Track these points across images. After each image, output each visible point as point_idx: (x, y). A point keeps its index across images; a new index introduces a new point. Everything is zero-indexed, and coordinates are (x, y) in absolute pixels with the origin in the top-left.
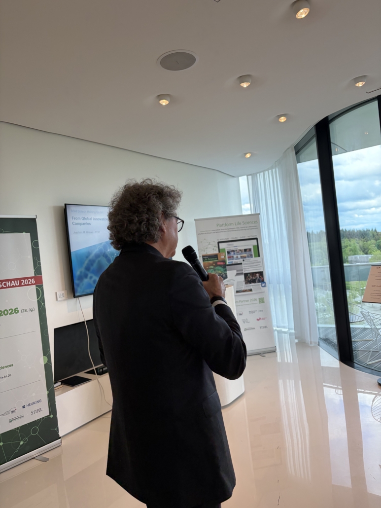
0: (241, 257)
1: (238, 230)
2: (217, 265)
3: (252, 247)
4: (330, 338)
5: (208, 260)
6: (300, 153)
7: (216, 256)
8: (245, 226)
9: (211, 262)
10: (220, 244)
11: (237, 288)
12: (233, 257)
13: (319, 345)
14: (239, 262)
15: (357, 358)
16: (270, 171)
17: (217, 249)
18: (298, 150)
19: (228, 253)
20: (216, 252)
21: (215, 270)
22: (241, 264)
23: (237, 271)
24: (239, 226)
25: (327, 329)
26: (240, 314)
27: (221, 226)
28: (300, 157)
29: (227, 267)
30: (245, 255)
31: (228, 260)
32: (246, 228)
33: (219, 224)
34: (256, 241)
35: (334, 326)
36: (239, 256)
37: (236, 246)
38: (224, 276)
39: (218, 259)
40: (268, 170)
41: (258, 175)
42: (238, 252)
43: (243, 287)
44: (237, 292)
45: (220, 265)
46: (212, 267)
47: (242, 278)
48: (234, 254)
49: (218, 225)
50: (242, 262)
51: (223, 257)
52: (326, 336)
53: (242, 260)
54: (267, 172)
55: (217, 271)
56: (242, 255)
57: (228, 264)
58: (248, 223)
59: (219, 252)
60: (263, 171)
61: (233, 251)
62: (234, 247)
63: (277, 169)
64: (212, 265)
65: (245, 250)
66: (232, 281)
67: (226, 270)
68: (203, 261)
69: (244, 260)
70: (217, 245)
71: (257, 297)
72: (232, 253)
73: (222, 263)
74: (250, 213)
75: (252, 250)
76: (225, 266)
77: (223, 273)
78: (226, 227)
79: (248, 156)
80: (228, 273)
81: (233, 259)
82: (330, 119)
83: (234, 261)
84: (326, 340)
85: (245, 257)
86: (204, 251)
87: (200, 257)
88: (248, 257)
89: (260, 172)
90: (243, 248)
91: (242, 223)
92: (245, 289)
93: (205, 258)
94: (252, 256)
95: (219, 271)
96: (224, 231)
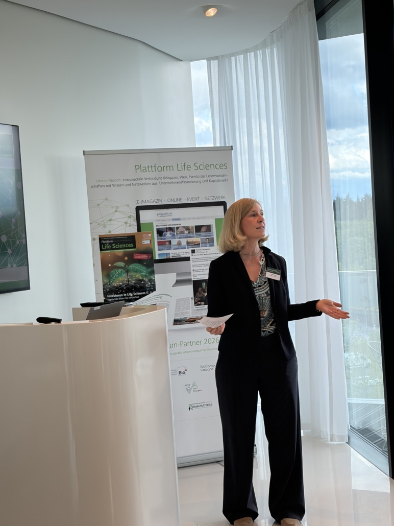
0: (188, 243)
1: (183, 182)
2: (131, 260)
3: (212, 222)
4: (374, 428)
5: (112, 249)
6: (328, 14)
7: (130, 240)
8: (199, 173)
9: (119, 252)
10: (141, 212)
11: (176, 314)
12: (170, 242)
13: (348, 443)
14: (182, 256)
16: (259, 53)
17: (135, 223)
19: (160, 232)
20: (133, 230)
21: (127, 272)
22: (188, 259)
23: (178, 274)
24: (186, 173)
25: (369, 407)
26: (180, 373)
27: (145, 170)
28: (327, 24)
29: (155, 264)
30: (197, 239)
31: (159, 250)
32: (203, 179)
33: (140, 167)
34: (222, 207)
35: (382, 401)
36: (184, 242)
37: (179, 219)
38: (148, 285)
39: (135, 247)
40: (255, 49)
41: (233, 58)
42: (182, 232)
43: (190, 311)
44: (176, 322)
45: (140, 261)
46: (122, 264)
47: (190, 288)
48: (174, 235)
49: (137, 167)
50: (190, 255)
51: (147, 242)
52: (364, 423)
53: (190, 250)
54: (252, 54)
55: (133, 274)
56: (190, 240)
57: (157, 258)
58: (206, 167)
59: (139, 229)
60: (246, 52)
61: (171, 229)
62: (174, 220)
64: (120, 259)
65: (198, 229)
66: (164, 298)
67: (153, 273)
68: (101, 249)
69: (193, 252)
70: (134, 215)
72: (168, 234)
73: (144, 257)
74: (212, 145)
75: (214, 229)
76: (150, 262)
77: (146, 279)
78: (156, 174)
79: (211, 12)
80: (158, 278)
81: (169, 249)
83: (173, 253)
84: (366, 433)
85: (198, 245)
86: (105, 227)
87: (94, 239)
88: (204, 243)
89: (237, 53)
90: (192, 224)
91: (193, 168)
92: (194, 316)
93: (106, 243)
94: (213, 242)
95: (138, 273)
96: (152, 181)
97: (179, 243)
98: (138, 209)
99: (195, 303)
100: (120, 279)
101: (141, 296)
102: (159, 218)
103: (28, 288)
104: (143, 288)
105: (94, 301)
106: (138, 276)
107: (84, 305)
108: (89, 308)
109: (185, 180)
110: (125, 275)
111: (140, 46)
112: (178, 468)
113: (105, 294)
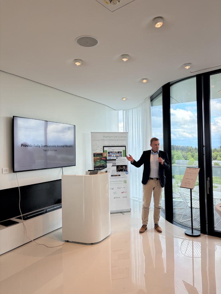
0: (116, 156)
2: (101, 159)
3: (122, 151)
5: (97, 156)
6: (153, 100)
7: (101, 154)
9: (98, 157)
10: (104, 148)
11: (112, 174)
12: (111, 155)
14: (114, 159)
15: (175, 218)
16: (136, 109)
17: (103, 150)
18: (152, 99)
19: (109, 153)
20: (102, 152)
21: (100, 162)
22: (115, 160)
23: (113, 164)
24: (116, 138)
26: (112, 189)
27: (106, 137)
28: (153, 103)
30: (118, 155)
31: (108, 157)
32: (120, 140)
34: (125, 147)
36: (115, 155)
37: (114, 150)
38: (105, 166)
39: (102, 156)
40: (135, 108)
42: (114, 153)
43: (115, 173)
44: (112, 176)
45: (103, 160)
46: (99, 160)
47: (116, 167)
49: (104, 136)
50: (116, 159)
51: (105, 155)
53: (116, 158)
54: (134, 109)
55: (102, 163)
56: (116, 155)
57: (108, 159)
58: (122, 137)
59: (104, 152)
60: (132, 109)
61: (112, 152)
62: (112, 150)
63: (140, 108)
65: (118, 152)
66: (109, 169)
67: (106, 163)
68: (94, 156)
69: (117, 158)
70: (103, 148)
71: (123, 179)
72: (111, 153)
74: (122, 131)
75: (122, 153)
76: (106, 160)
77: (105, 165)
78: (109, 138)
79: (124, 99)
80: (108, 164)
81: (111, 157)
82: (170, 84)
83: (112, 158)
85: (118, 156)
86: (95, 151)
87: (92, 154)
88: (120, 156)
89: (130, 109)
90: (117, 151)
91: (118, 137)
92: (117, 174)
93: (95, 155)
94: (122, 156)
95: (103, 163)
96: (107, 140)
97: (113, 156)
98: (104, 147)
99: (117, 171)
100: (98, 164)
101: (103, 169)
102: (109, 149)
103: (75, 165)
104: (104, 167)
105: (91, 170)
106: (103, 164)
107: (89, 171)
108: (90, 172)
109: (116, 140)
110: (99, 163)
111: (106, 106)
112: (111, 214)
113: (94, 168)
